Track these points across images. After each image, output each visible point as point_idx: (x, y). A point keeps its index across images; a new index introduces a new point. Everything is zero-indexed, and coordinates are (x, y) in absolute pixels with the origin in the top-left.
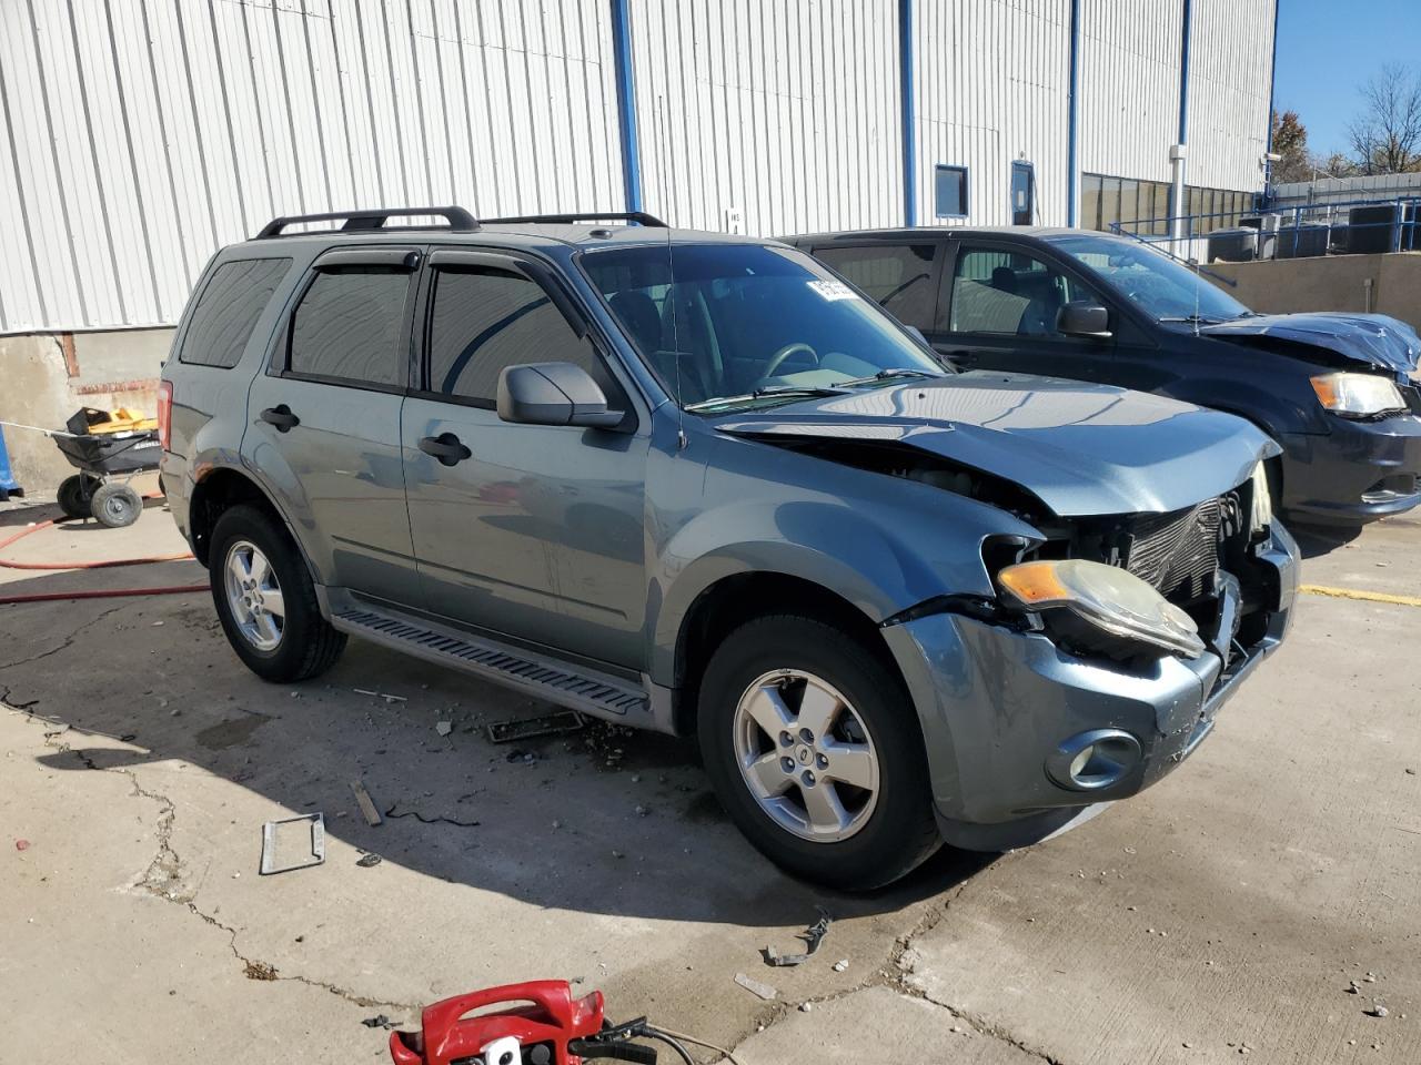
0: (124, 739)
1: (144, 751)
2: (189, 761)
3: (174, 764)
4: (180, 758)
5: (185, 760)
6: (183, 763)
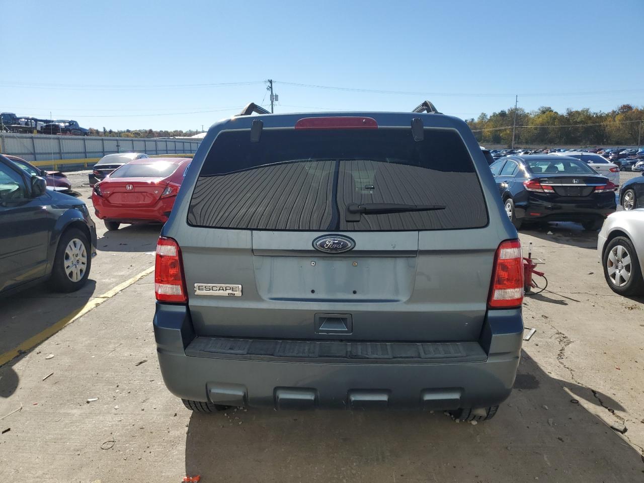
0: (577, 402)
1: (567, 389)
2: (546, 374)
3: (553, 375)
4: (551, 378)
5: (548, 376)
6: (549, 374)
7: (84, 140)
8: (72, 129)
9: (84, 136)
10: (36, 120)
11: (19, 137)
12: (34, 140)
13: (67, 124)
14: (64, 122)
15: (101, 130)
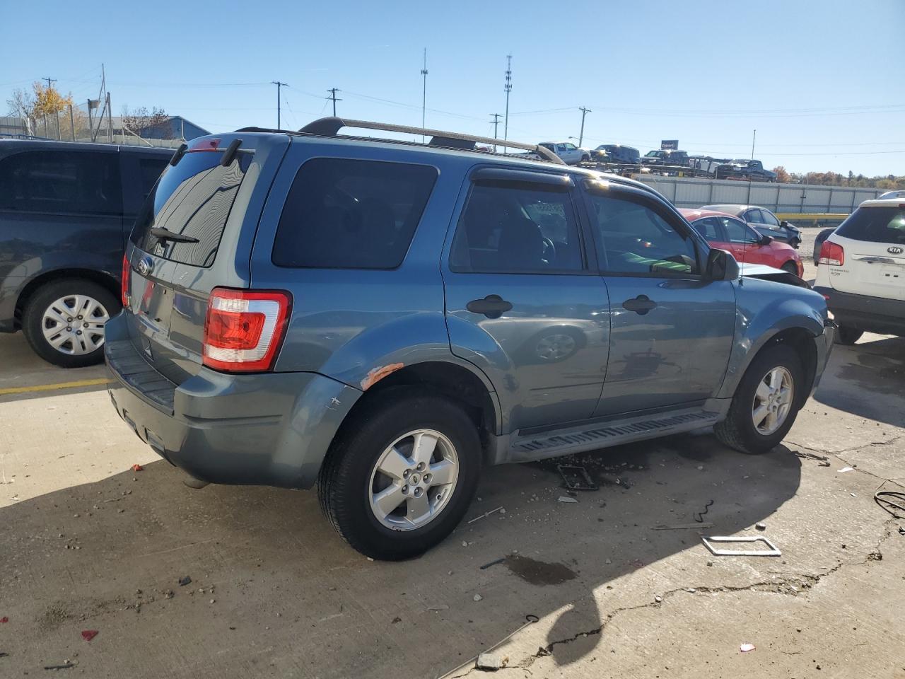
0: (533, 621)
1: (567, 608)
6: (603, 588)
7: (749, 186)
8: (753, 171)
9: (767, 181)
10: (711, 160)
11: (657, 181)
12: (677, 184)
13: (746, 165)
14: (742, 162)
15: (846, 175)
